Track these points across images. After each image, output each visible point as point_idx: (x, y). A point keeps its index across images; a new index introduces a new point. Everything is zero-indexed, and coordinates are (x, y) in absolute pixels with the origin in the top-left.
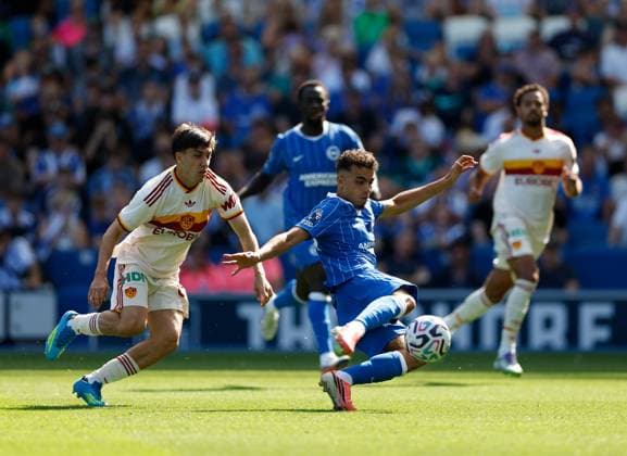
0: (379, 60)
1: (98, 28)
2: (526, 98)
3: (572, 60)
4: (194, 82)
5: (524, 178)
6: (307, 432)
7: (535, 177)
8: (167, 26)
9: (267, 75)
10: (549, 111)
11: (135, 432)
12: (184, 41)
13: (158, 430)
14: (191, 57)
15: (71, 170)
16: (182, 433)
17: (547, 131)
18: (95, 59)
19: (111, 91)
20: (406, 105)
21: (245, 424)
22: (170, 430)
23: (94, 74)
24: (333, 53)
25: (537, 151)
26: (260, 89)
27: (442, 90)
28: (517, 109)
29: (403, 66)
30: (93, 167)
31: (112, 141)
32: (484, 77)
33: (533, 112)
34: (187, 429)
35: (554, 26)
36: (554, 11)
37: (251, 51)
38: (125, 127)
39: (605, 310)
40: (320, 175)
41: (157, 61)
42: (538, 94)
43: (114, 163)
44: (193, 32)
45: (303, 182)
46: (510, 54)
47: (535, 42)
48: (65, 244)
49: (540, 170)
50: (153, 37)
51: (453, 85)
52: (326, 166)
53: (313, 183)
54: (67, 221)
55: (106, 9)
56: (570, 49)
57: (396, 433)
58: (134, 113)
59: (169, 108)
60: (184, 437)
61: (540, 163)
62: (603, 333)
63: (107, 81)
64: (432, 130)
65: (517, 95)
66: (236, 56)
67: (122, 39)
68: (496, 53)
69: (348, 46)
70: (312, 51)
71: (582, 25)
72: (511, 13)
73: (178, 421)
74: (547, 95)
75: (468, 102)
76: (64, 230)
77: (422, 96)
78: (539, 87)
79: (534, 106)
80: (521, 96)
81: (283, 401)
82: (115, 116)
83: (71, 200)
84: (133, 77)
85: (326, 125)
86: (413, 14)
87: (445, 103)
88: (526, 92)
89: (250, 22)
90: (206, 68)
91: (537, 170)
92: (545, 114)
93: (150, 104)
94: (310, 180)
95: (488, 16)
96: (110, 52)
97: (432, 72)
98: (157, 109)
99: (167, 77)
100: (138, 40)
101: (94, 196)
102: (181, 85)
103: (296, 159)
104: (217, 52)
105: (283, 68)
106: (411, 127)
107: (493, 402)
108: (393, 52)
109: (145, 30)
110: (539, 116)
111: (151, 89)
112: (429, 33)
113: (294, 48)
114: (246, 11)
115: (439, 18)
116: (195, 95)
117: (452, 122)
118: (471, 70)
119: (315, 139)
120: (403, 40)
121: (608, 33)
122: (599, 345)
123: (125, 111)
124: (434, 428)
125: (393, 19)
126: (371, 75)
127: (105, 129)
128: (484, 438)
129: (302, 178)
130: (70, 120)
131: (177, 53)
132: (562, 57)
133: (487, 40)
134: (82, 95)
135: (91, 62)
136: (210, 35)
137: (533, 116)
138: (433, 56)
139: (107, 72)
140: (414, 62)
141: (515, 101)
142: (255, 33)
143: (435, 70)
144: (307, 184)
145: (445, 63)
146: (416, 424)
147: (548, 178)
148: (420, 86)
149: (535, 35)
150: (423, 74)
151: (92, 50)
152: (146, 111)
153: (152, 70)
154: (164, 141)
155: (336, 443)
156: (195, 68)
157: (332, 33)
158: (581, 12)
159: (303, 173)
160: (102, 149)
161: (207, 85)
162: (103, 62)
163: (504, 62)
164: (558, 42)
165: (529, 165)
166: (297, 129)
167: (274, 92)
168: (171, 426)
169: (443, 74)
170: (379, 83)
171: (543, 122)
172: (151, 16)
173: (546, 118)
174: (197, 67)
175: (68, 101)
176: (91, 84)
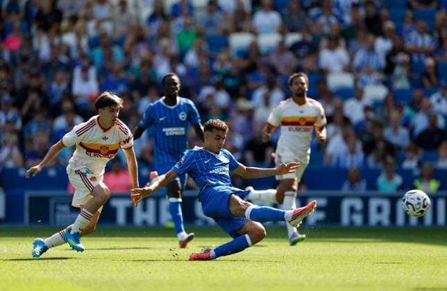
0: (192, 58)
1: (29, 39)
2: (295, 80)
3: (303, 58)
4: (85, 70)
5: (294, 127)
6: (150, 273)
7: (300, 127)
8: (69, 39)
9: (127, 67)
10: (309, 88)
11: (51, 272)
12: (79, 47)
13: (64, 272)
14: (83, 56)
15: (13, 122)
16: (78, 273)
17: (307, 99)
18: (27, 58)
19: (37, 76)
20: (208, 84)
21: (115, 268)
22: (71, 272)
23: (27, 66)
24: (165, 54)
25: (302, 112)
26: (123, 75)
27: (227, 75)
28: (290, 87)
29: (206, 62)
30: (26, 120)
31: (37, 105)
32: (252, 68)
33: (300, 88)
34: (81, 271)
35: (292, 38)
36: (293, 30)
37: (118, 52)
38: (45, 96)
39: (323, 202)
40: (175, 129)
41: (63, 59)
42: (302, 78)
43: (38, 117)
44: (84, 42)
45: (164, 133)
46: (267, 55)
47: (281, 47)
48: (10, 164)
49: (304, 123)
50: (61, 44)
51: (235, 72)
52: (178, 124)
53: (171, 134)
54: (11, 151)
55: (34, 29)
56: (302, 51)
57: (201, 273)
58: (50, 88)
59: (70, 85)
60: (80, 275)
61: (303, 119)
62: (321, 215)
63: (35, 71)
64: (222, 98)
65: (290, 79)
66: (109, 56)
67: (43, 46)
68: (259, 54)
69: (174, 50)
70: (153, 53)
71: (309, 38)
72: (268, 31)
73: (76, 266)
74: (307, 79)
75: (244, 82)
76: (10, 156)
77: (217, 79)
78: (303, 74)
79: (300, 85)
80: (292, 79)
81: (137, 254)
82: (39, 90)
83: (14, 138)
84: (49, 68)
85: (178, 99)
86: (211, 32)
87: (230, 82)
88: (295, 77)
89: (117, 36)
90: (92, 63)
91: (301, 123)
92: (307, 90)
93: (59, 83)
94: (169, 132)
95: (254, 32)
96: (37, 53)
97: (222, 65)
98: (64, 86)
99: (69, 68)
100: (52, 46)
101: (27, 136)
102: (77, 73)
103: (161, 119)
104: (98, 54)
105: (136, 63)
106: (210, 97)
107: (258, 255)
108: (200, 53)
109: (56, 41)
110: (304, 91)
111: (60, 75)
112: (221, 42)
113: (143, 51)
114: (115, 30)
115: (226, 34)
116: (86, 79)
117: (234, 94)
118: (244, 64)
119: (172, 107)
120: (205, 46)
121: (324, 43)
122: (319, 222)
123: (44, 87)
124: (223, 270)
125: (200, 35)
126: (187, 67)
127: (33, 98)
128: (253, 276)
129: (164, 130)
130: (13, 93)
131: (75, 54)
132: (297, 56)
133: (254, 47)
134: (20, 78)
135: (25, 59)
136: (94, 44)
137: (300, 91)
138: (222, 56)
139: (35, 65)
140: (212, 59)
141: (289, 82)
142: (120, 43)
143: (224, 64)
144: (167, 134)
145: (230, 60)
146: (213, 268)
147: (308, 127)
148: (215, 73)
149: (282, 43)
150: (217, 66)
151: (25, 52)
152: (57, 87)
153: (61, 64)
154: (67, 105)
155: (167, 278)
156: (85, 63)
157: (164, 42)
158: (308, 30)
159: (165, 127)
160: (31, 109)
161: (92, 73)
162: (32, 59)
163: (264, 59)
164: (295, 48)
165: (297, 120)
166: (161, 100)
167: (132, 77)
168: (72, 270)
169: (228, 66)
170: (192, 72)
171: (306, 94)
172: (59, 33)
173: (307, 92)
174: (86, 62)
175: (11, 81)
176: (25, 72)
